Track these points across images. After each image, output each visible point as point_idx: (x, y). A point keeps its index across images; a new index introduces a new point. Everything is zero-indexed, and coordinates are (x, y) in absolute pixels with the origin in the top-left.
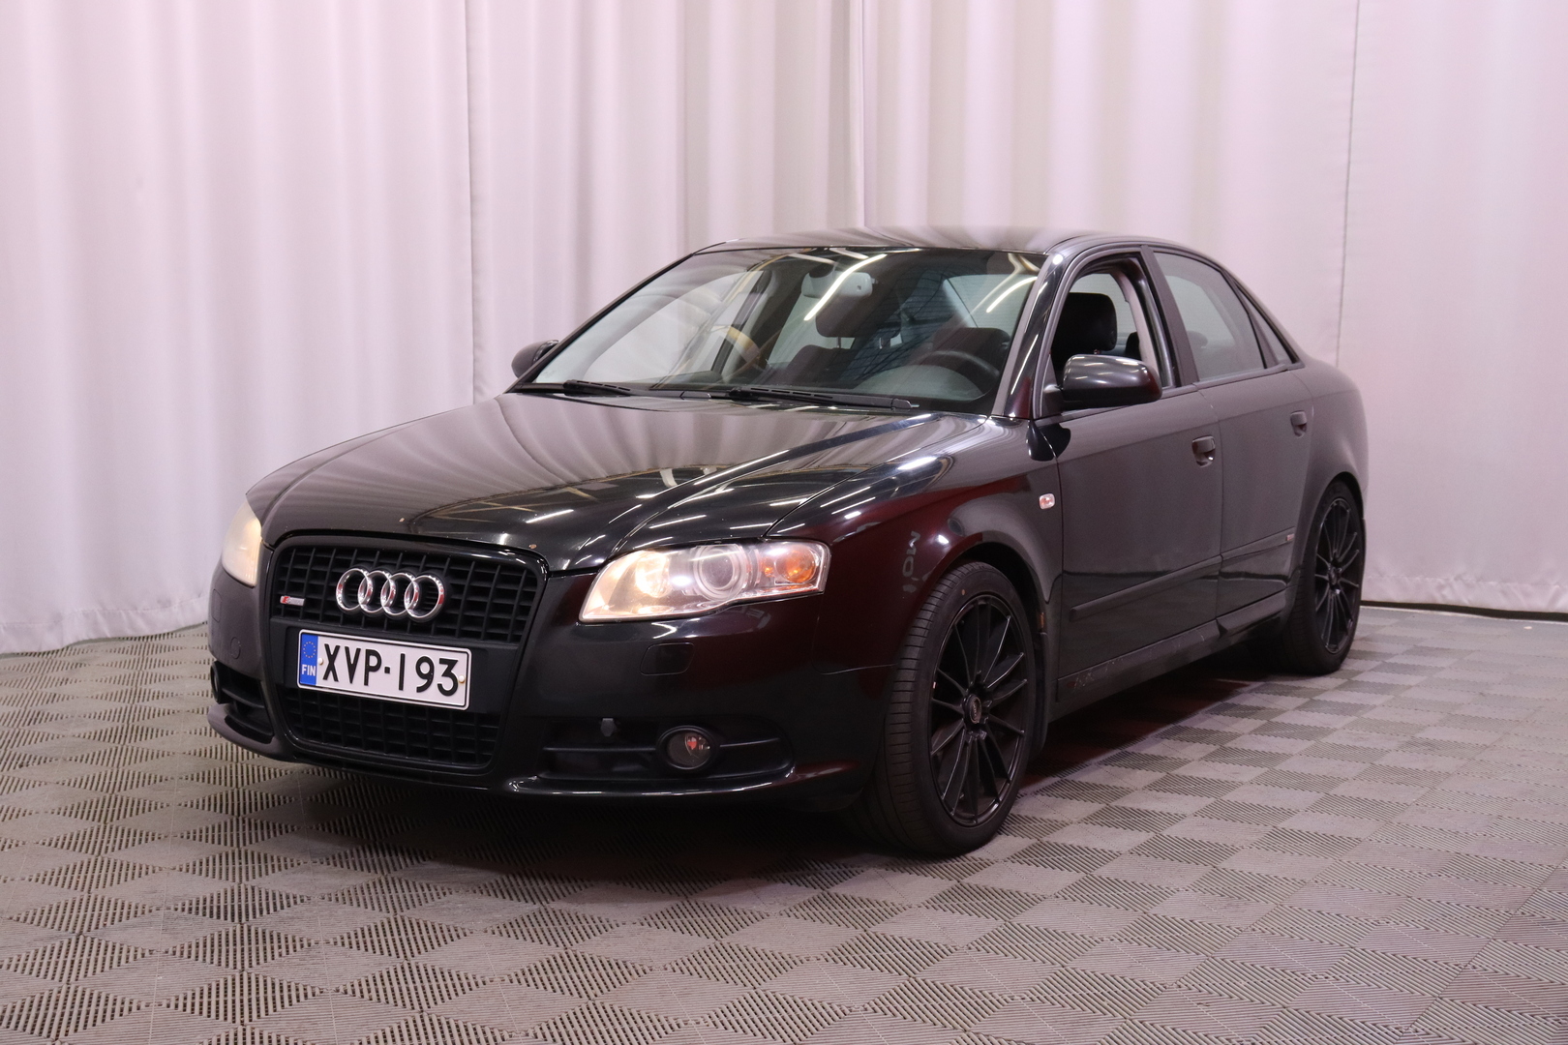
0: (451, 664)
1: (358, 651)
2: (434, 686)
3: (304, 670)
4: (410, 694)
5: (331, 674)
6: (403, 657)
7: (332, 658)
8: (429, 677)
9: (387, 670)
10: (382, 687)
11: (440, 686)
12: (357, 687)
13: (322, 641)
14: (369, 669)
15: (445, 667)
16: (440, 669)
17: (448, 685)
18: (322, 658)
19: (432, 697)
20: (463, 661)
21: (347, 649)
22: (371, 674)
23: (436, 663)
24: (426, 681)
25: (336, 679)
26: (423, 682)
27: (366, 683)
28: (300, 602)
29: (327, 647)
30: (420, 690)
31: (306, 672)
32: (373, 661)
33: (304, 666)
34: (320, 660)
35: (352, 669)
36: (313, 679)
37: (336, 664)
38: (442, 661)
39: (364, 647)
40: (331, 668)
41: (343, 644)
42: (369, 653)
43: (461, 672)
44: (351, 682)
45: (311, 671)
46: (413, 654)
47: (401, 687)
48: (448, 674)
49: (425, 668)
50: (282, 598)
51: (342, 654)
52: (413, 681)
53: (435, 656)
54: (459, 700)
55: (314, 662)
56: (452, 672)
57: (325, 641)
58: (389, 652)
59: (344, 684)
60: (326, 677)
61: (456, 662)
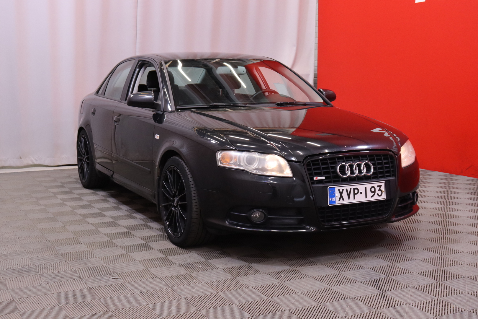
0: (380, 186)
1: (351, 189)
2: (376, 194)
3: (330, 200)
4: (369, 199)
5: (341, 198)
6: (366, 188)
7: (341, 193)
8: (374, 192)
9: (361, 193)
10: (360, 198)
11: (378, 194)
12: (352, 201)
13: (337, 189)
15: (379, 188)
16: (377, 189)
17: (380, 193)
18: (338, 195)
19: (376, 198)
20: (383, 185)
21: (347, 190)
22: (355, 195)
23: (376, 187)
25: (343, 200)
26: (373, 194)
27: (354, 199)
28: (323, 178)
29: (339, 190)
30: (372, 197)
31: (331, 200)
32: (356, 191)
33: (330, 198)
34: (336, 195)
35: (349, 195)
36: (335, 202)
37: (343, 195)
38: (378, 186)
39: (352, 187)
41: (345, 188)
42: (354, 189)
43: (383, 188)
44: (349, 199)
45: (333, 199)
46: (369, 186)
47: (366, 197)
48: (380, 190)
49: (373, 190)
50: (315, 178)
51: (345, 192)
52: (370, 194)
53: (375, 185)
54: (383, 197)
55: (334, 196)
56: (381, 189)
57: (338, 189)
58: (361, 187)
59: (347, 201)
60: (339, 200)
61: (381, 185)
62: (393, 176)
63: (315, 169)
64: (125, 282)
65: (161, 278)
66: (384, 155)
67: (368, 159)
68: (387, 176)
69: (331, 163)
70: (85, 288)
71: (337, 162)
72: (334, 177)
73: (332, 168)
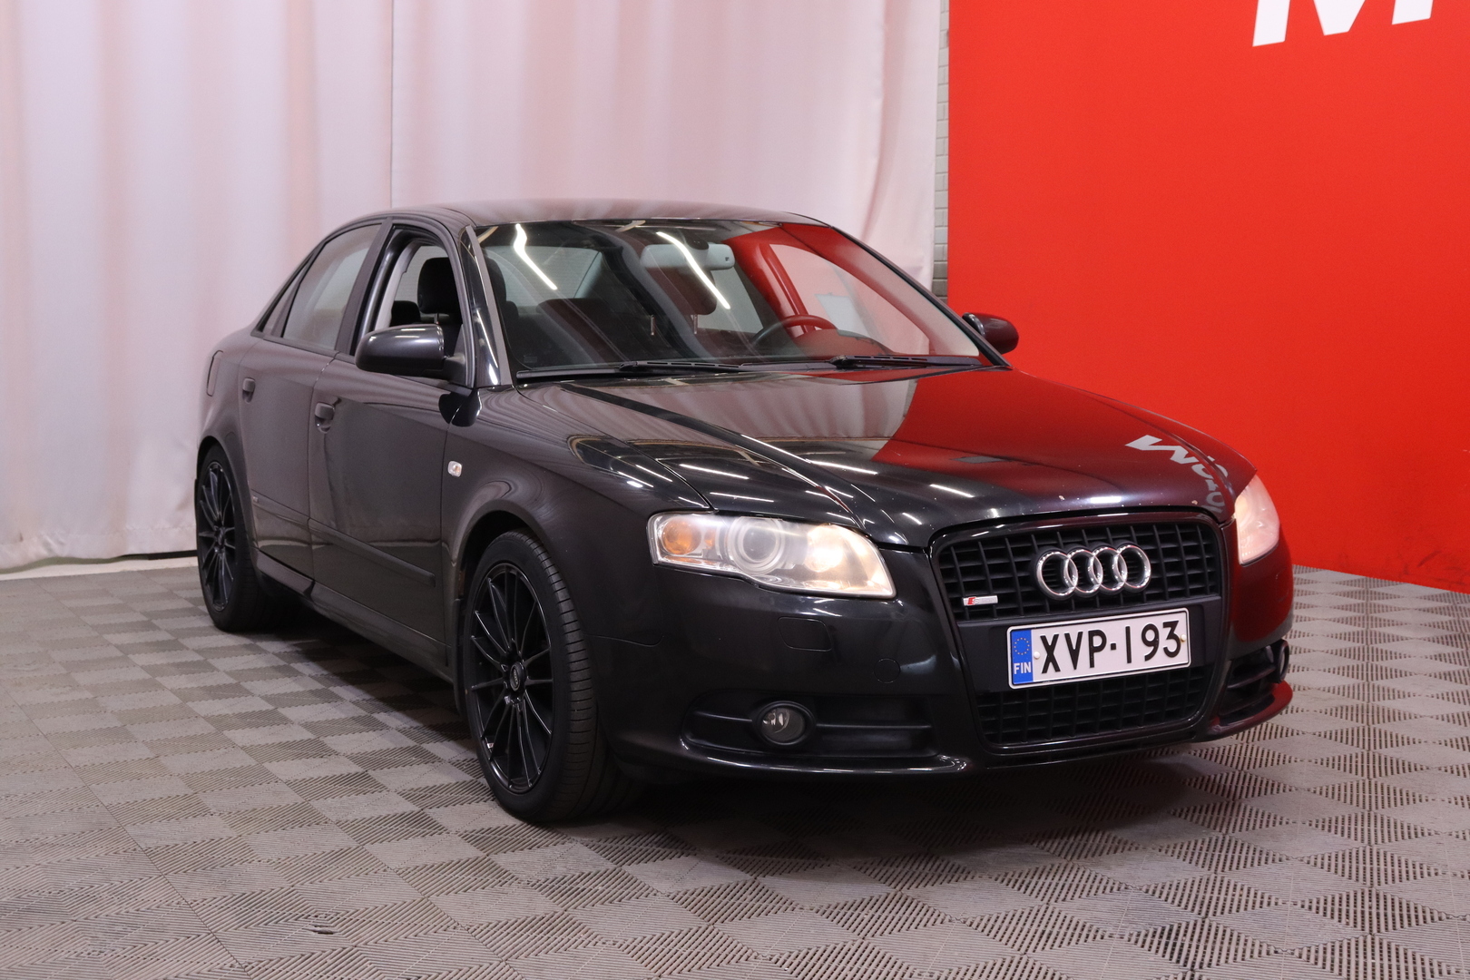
0: (1173, 625)
1: (1080, 635)
2: (1160, 651)
3: (1016, 669)
4: (1139, 665)
5: (1051, 665)
6: (1128, 629)
7: (1050, 649)
8: (1155, 644)
9: (1113, 647)
10: (1110, 664)
11: (1166, 649)
12: (1083, 672)
13: (1036, 636)
14: (1093, 650)
15: (1169, 630)
16: (1164, 632)
17: (1172, 646)
18: (1039, 652)
19: (1161, 662)
20: (1182, 619)
21: (1067, 636)
22: (1096, 655)
23: (1159, 627)
24: (1152, 648)
25: (1057, 669)
26: (1149, 650)
27: (1092, 665)
28: (993, 599)
29: (1044, 639)
30: (1148, 658)
31: (1018, 672)
32: (1097, 641)
33: (1015, 665)
34: (1035, 653)
35: (1074, 655)
36: (1029, 676)
37: (1056, 653)
38: (1166, 625)
39: (1086, 629)
40: (1051, 659)
41: (1061, 632)
42: (1092, 634)
43: (1182, 631)
44: (1075, 668)
45: (1026, 667)
46: (1137, 625)
47: (1129, 660)
48: (1172, 636)
49: (1150, 636)
50: (966, 601)
51: (1062, 643)
52: (1140, 650)
53: (1158, 621)
54: (1183, 659)
55: (1028, 658)
56: (1175, 632)
57: (1039, 633)
58: (1114, 629)
59: (1067, 673)
60: (1045, 671)
61: (1177, 622)
62: (1213, 590)
63: (966, 572)
64: (354, 944)
65: (472, 929)
66: (1182, 526)
67: (1135, 539)
68: (1195, 592)
69: (1017, 552)
70: (226, 967)
71: (1036, 547)
72: (1027, 597)
73: (1021, 566)
